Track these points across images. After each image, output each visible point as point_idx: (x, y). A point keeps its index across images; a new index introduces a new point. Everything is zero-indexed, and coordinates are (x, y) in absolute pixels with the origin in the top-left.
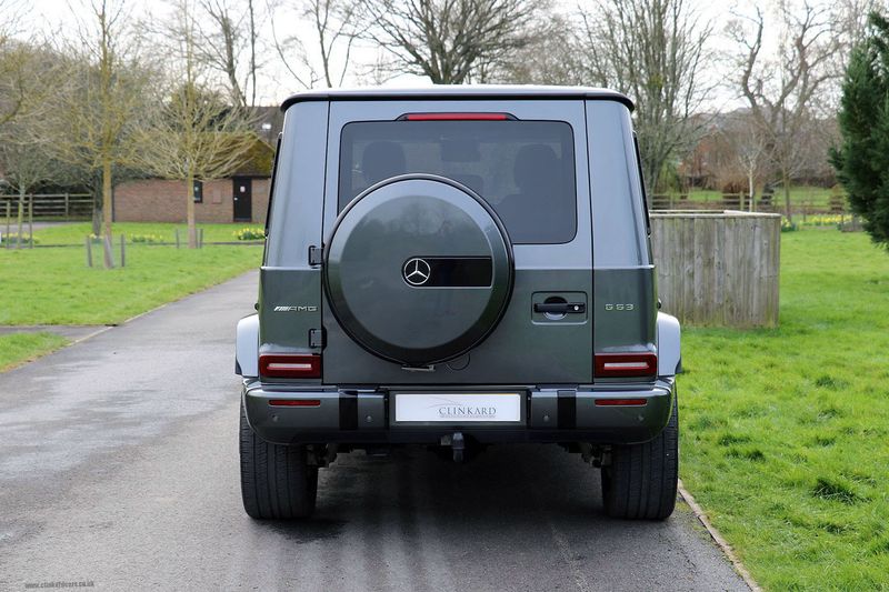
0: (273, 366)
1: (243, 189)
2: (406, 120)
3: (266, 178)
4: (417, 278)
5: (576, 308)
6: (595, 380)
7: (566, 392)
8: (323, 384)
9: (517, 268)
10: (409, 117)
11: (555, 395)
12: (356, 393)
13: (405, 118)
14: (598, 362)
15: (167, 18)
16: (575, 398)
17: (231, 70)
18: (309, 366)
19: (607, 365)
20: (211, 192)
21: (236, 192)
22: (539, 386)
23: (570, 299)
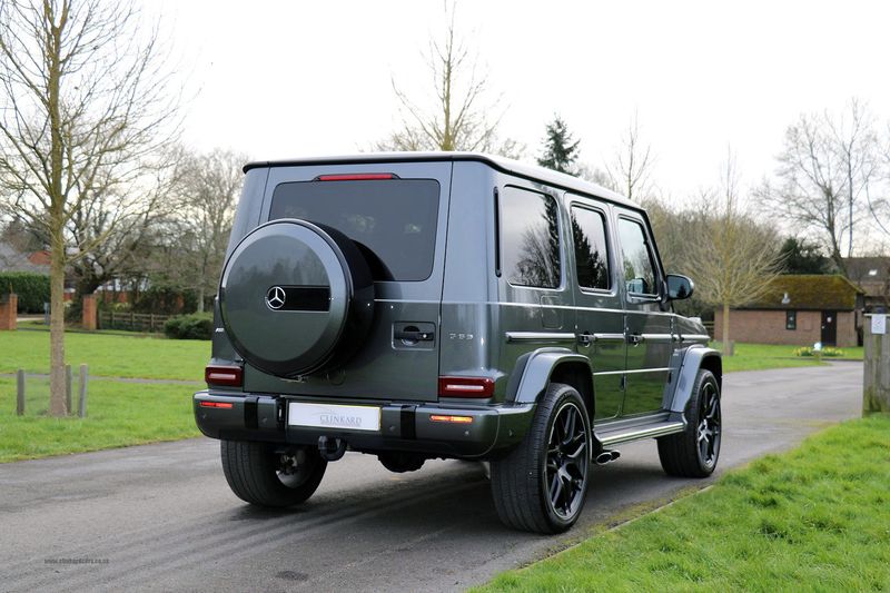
1: (829, 320)
2: (319, 181)
3: (849, 311)
4: (275, 303)
5: (425, 336)
6: (441, 399)
7: (408, 407)
8: (244, 392)
11: (400, 410)
12: (257, 399)
13: (319, 179)
14: (443, 382)
15: (781, 188)
16: (414, 413)
17: (831, 228)
18: (233, 376)
19: (449, 387)
20: (803, 322)
21: (824, 322)
23: (419, 328)
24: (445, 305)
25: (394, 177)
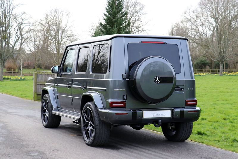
0: (114, 105)
2: (142, 43)
4: (158, 81)
5: (182, 89)
6: (186, 106)
7: (182, 109)
8: (126, 109)
9: (177, 79)
10: (143, 42)
11: (179, 110)
12: (136, 111)
13: (142, 42)
14: (186, 102)
16: (184, 111)
18: (123, 104)
19: (188, 103)
22: (175, 108)
23: (181, 87)
24: (186, 80)
25: (165, 43)
